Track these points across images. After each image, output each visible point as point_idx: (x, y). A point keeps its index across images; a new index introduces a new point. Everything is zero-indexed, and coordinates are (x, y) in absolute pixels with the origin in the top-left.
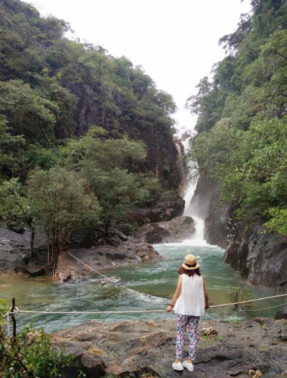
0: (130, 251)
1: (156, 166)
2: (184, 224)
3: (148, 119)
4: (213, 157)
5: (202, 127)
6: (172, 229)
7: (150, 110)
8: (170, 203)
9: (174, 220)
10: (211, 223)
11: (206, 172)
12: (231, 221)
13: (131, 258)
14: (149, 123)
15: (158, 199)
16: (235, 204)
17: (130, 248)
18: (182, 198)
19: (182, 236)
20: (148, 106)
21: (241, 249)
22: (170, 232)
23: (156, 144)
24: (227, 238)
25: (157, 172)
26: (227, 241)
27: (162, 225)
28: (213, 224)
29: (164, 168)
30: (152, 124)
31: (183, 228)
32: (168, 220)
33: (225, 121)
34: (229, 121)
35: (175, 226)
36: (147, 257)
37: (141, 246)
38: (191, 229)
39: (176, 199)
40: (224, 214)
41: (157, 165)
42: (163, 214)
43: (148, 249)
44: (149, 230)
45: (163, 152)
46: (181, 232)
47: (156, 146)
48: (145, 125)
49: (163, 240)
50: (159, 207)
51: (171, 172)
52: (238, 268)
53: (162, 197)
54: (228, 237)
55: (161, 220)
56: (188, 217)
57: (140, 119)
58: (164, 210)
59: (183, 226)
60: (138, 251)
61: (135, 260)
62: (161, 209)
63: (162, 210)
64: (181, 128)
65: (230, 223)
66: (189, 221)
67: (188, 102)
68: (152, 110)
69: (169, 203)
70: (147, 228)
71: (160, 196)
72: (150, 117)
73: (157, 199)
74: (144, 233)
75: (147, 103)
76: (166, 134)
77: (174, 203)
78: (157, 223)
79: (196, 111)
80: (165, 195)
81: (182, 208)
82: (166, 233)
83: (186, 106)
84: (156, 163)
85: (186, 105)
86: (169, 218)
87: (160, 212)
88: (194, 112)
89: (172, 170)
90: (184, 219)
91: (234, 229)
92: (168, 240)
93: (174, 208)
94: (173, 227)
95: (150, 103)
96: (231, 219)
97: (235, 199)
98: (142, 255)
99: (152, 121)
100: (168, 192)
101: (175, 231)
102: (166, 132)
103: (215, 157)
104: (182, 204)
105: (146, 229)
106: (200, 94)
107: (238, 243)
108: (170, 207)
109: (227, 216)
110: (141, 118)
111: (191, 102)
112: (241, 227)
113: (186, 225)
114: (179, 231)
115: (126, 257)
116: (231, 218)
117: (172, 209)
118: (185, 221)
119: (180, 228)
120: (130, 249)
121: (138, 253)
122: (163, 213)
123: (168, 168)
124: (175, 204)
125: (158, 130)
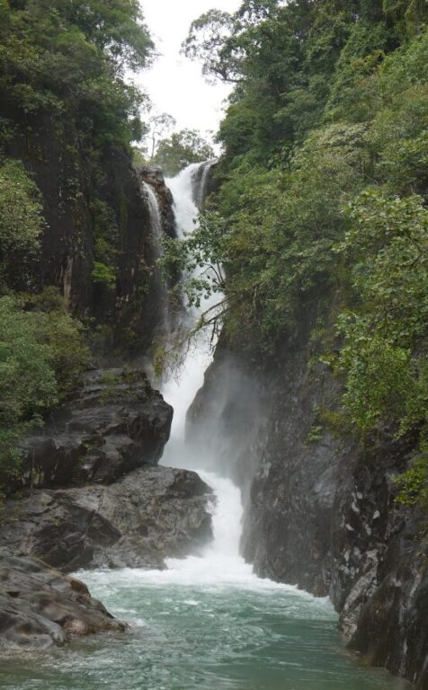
0: (18, 601)
1: (65, 266)
2: (169, 497)
3: (44, 84)
4: (292, 259)
5: (248, 133)
6: (126, 516)
7: (56, 51)
8: (120, 414)
9: (132, 482)
10: (276, 502)
11: (260, 308)
12: (360, 503)
13: (27, 628)
14: (47, 98)
15: (72, 397)
16: (378, 444)
17: (15, 589)
18: (161, 397)
19: (161, 545)
20: (50, 34)
21: (409, 605)
22: (120, 526)
23: (71, 181)
24: (344, 562)
25: (67, 288)
26: (341, 573)
27: (92, 499)
28: (287, 506)
29: (94, 273)
30: (59, 105)
31: (166, 512)
32: (109, 481)
33: (342, 133)
34: (357, 135)
35: (136, 504)
36: (78, 625)
37: (49, 583)
38: (193, 519)
39: (141, 400)
40: (329, 470)
41: (70, 262)
42: (93, 458)
43: (75, 594)
44: (48, 517)
45: (94, 213)
46: (158, 529)
47: (70, 190)
48: (32, 106)
49: (97, 559)
50: (76, 428)
51: (119, 291)
52: (402, 670)
53: (88, 389)
54: (347, 557)
55: (83, 480)
56: (186, 472)
57: (14, 82)
58: (97, 441)
59: (165, 506)
60: (44, 602)
61: (44, 636)
62: (85, 435)
63: (90, 442)
64: (155, 119)
65: (356, 510)
66: (189, 488)
67: (195, 33)
68: (65, 50)
69: (113, 415)
70: (40, 509)
71: (81, 385)
72: (56, 76)
73: (70, 398)
74: (29, 527)
75: (44, 24)
76: (107, 143)
77: (133, 415)
78: (70, 491)
79: (222, 70)
80: (100, 382)
81: (163, 435)
82: (105, 532)
83: (188, 45)
84: (67, 253)
85: (189, 41)
86: (114, 474)
87: (82, 450)
88: (217, 71)
89: (123, 285)
90: (170, 479)
91: (369, 532)
92: (116, 560)
93: (132, 438)
94: (130, 507)
95: (55, 23)
96: (360, 496)
97: (379, 425)
98: (60, 617)
99: (61, 90)
100: (113, 372)
101: (136, 526)
102: (111, 137)
103: (300, 259)
104: (163, 419)
105: (38, 515)
106: (246, 14)
107: (398, 584)
108: (120, 430)
109: (340, 482)
110: (21, 77)
111: (204, 35)
112: (407, 531)
113: (178, 503)
114: (153, 524)
115: (13, 622)
116: (361, 490)
117: (126, 440)
118: (173, 487)
119: (156, 513)
120: (14, 595)
121: (48, 610)
122: (92, 453)
123: (109, 277)
124: (137, 419)
125: (79, 126)
